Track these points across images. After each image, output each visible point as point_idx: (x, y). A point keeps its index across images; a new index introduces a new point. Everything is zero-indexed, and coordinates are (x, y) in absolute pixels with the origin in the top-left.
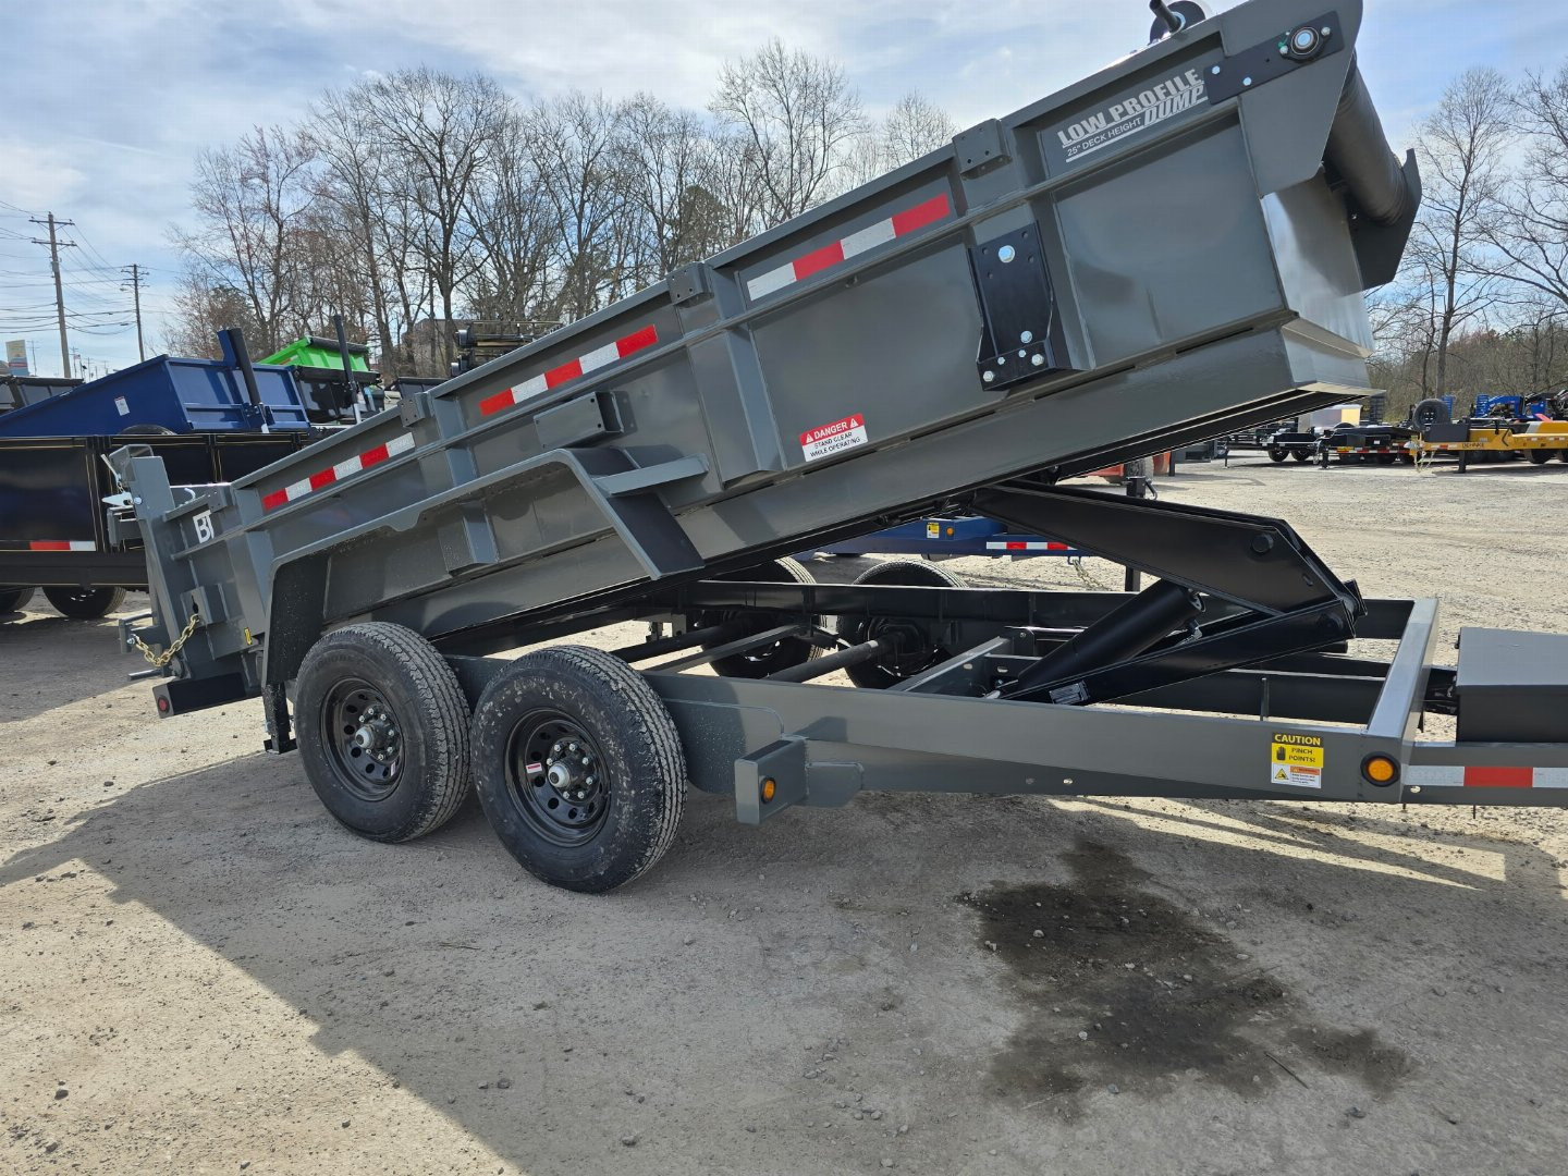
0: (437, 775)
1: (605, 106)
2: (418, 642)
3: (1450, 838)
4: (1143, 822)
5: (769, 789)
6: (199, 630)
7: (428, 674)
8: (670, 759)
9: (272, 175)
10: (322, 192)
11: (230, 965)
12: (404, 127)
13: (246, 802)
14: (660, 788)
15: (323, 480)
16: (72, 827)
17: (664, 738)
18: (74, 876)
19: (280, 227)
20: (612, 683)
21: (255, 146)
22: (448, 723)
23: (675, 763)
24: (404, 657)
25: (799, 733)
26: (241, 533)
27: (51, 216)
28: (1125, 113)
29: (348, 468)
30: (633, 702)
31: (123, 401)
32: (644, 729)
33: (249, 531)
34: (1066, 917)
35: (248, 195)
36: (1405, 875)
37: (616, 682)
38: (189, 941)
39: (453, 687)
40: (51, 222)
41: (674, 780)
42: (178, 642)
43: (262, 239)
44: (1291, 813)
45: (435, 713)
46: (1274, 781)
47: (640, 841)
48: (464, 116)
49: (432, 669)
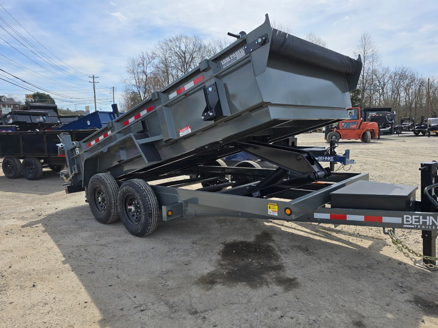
0: (112, 208)
1: (226, 41)
2: (111, 178)
3: (362, 237)
4: (283, 229)
5: (170, 213)
6: (75, 174)
7: (111, 185)
8: (154, 206)
9: (145, 64)
10: (157, 67)
11: (56, 246)
12: (176, 50)
13: (82, 214)
14: (151, 212)
15: (97, 140)
16: (44, 217)
17: (153, 201)
18: (38, 227)
19: (146, 76)
20: (141, 188)
21: (141, 56)
22: (115, 196)
23: (155, 207)
24: (106, 181)
25: (183, 201)
26: (82, 152)
27: (93, 76)
28: (233, 57)
29: (101, 138)
30: (146, 192)
31: (89, 121)
32: (147, 198)
33: (84, 152)
34: (244, 248)
35: (139, 69)
36: (341, 245)
37: (143, 187)
38: (52, 241)
39: (117, 188)
40: (93, 77)
41: (155, 211)
42: (71, 177)
43: (142, 80)
44: (325, 228)
45: (111, 194)
46: (269, 214)
47: (146, 225)
48: (191, 46)
49: (113, 184)
